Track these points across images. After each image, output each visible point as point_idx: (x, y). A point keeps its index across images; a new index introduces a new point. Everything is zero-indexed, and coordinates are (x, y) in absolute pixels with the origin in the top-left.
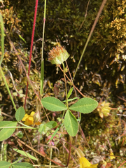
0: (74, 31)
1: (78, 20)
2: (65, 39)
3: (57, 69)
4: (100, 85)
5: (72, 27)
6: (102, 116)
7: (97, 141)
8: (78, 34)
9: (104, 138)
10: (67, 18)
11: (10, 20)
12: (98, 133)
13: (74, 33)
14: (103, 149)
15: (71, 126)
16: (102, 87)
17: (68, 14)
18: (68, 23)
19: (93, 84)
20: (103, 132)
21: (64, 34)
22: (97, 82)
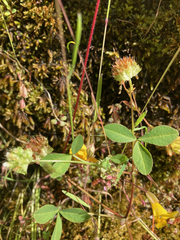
0: (138, 37)
1: (143, 21)
2: (124, 47)
3: (121, 88)
4: (169, 111)
5: (134, 32)
6: (170, 154)
7: (161, 188)
8: (143, 40)
9: (171, 183)
10: (128, 19)
11: (49, 20)
12: (163, 176)
13: (137, 39)
14: (170, 199)
15: (142, 162)
16: (171, 115)
17: (129, 12)
18: (129, 25)
19: (160, 110)
20: (171, 176)
21: (123, 41)
22: (166, 108)
